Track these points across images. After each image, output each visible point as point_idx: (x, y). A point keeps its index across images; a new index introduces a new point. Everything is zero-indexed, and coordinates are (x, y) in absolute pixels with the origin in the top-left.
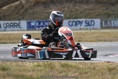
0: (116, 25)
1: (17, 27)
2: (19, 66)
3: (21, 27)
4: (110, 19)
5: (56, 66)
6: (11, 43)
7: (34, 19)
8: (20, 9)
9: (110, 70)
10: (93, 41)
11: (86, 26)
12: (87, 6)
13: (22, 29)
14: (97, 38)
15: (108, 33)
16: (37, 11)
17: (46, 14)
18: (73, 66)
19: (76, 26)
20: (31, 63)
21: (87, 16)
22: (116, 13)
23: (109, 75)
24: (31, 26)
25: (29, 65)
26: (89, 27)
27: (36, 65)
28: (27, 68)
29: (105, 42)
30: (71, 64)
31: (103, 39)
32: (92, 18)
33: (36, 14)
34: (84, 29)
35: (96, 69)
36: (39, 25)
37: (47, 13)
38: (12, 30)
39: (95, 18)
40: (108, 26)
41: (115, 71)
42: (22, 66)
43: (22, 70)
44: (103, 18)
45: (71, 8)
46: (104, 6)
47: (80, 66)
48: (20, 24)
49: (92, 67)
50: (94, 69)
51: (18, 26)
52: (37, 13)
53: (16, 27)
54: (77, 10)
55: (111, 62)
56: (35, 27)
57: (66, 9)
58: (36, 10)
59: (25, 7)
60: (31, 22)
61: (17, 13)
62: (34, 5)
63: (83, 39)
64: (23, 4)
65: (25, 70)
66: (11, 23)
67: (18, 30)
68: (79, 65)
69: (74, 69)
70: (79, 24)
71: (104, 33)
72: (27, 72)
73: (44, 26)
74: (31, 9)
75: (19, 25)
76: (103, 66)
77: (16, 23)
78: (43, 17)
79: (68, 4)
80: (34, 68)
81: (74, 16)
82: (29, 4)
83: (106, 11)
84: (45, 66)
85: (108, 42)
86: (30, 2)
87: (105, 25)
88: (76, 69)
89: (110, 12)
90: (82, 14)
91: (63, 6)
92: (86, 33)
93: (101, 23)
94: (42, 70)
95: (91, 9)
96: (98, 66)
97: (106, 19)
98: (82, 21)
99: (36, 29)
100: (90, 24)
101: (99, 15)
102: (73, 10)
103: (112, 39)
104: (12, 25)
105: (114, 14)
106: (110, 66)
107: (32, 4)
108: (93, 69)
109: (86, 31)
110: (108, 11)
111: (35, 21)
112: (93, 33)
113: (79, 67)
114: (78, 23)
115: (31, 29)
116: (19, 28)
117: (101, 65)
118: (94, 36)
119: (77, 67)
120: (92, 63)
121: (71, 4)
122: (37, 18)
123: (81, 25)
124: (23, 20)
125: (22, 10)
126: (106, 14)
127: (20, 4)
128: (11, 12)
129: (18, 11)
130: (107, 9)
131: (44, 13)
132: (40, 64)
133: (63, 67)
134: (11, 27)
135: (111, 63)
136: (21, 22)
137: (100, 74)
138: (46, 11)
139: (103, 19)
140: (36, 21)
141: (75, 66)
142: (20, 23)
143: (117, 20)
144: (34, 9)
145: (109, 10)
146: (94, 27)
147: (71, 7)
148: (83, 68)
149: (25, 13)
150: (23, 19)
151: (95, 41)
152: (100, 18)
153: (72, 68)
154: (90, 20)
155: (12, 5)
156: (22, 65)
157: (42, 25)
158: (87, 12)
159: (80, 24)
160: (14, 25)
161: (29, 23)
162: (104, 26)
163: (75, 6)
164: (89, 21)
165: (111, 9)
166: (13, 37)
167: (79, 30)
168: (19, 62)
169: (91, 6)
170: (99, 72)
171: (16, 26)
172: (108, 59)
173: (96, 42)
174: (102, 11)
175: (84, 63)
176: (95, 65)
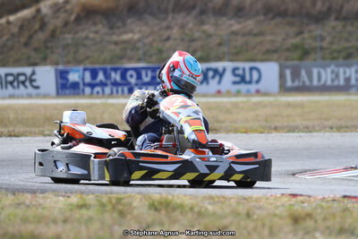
0: (326, 81)
1: (26, 87)
2: (23, 207)
3: (37, 88)
4: (307, 62)
5: (135, 208)
6: (6, 136)
7: (79, 62)
8: (36, 31)
9: (296, 220)
10: (256, 131)
11: (235, 83)
12: (239, 23)
13: (41, 91)
14: (266, 121)
15: (301, 105)
16: (87, 38)
17: (113, 47)
18: (187, 209)
19: (204, 85)
20: (61, 198)
21: (237, 54)
22: (325, 44)
23: (291, 235)
24: (68, 84)
25: (55, 202)
26: (243, 87)
27: (75, 203)
28: (46, 213)
29: (290, 134)
30: (179, 201)
31: (286, 124)
32: (254, 60)
33: (84, 45)
34: (228, 94)
35: (255, 217)
36: (94, 82)
37: (116, 43)
38: (12, 96)
39: (262, 61)
40: (301, 84)
41: (309, 223)
42: (34, 206)
43: (31, 218)
44: (287, 59)
45: (191, 30)
46: (291, 24)
47: (206, 209)
48: (34, 77)
49: (245, 212)
50: (248, 215)
51: (27, 83)
52: (87, 43)
53: (21, 86)
54: (209, 36)
55: (301, 195)
56: (81, 86)
57: (175, 32)
58: (82, 35)
59: (50, 27)
60: (67, 72)
61: (26, 44)
62: (78, 20)
63: (224, 125)
64: (46, 16)
65: (40, 220)
66: (7, 75)
67: (30, 96)
68: (205, 205)
69: (190, 215)
70: (213, 77)
71: (289, 105)
72: (47, 224)
73: (109, 82)
74: (69, 33)
75: (32, 81)
76: (277, 207)
77: (24, 74)
78: (106, 55)
79: (180, 18)
80: (68, 214)
81: (199, 54)
82: (63, 16)
83: (296, 40)
84: (103, 205)
85: (298, 132)
86: (66, 11)
87: (293, 81)
88: (195, 216)
89: (309, 43)
90: (224, 49)
91: (164, 24)
92: (236, 105)
93: (282, 76)
94: (91, 219)
95: (250, 34)
96: (260, 208)
97: (295, 62)
98: (224, 70)
99: (83, 91)
100: (248, 78)
101: (275, 51)
102: (197, 35)
103: (310, 123)
104: (10, 78)
105: (322, 48)
106: (296, 207)
107: (73, 17)
108: (245, 217)
109: (234, 99)
110: (303, 39)
111: (81, 68)
112: (257, 104)
113: (203, 210)
114: (211, 74)
115: (67, 92)
116: (30, 90)
117: (271, 204)
118: (257, 116)
119: (196, 209)
120: (245, 199)
121: (189, 18)
122: (88, 58)
123: (219, 82)
124: (46, 65)
125: (41, 36)
126: (296, 47)
127: (34, 17)
128: (8, 40)
129: (30, 37)
130: (300, 33)
131: (109, 42)
132: (88, 202)
133: (156, 209)
134: (6, 87)
135: (301, 198)
136: (38, 69)
137: (266, 232)
138: (115, 38)
139: (289, 63)
140: (85, 70)
141: (192, 209)
142: (33, 73)
143: (328, 66)
144: (76, 33)
145: (306, 35)
146: (260, 86)
147: (190, 25)
148: (214, 214)
149: (49, 45)
150: (44, 61)
151: (262, 130)
152: (277, 60)
153: (182, 213)
154: (247, 65)
155: (12, 18)
156: (34, 203)
157: (101, 81)
158: (240, 41)
159: (217, 78)
160: (17, 81)
161: (62, 75)
162: (289, 83)
163: (202, 23)
164: (244, 70)
165: (310, 31)
166: (12, 116)
167: (213, 96)
168: (26, 195)
169: (250, 24)
170: (264, 225)
171: (23, 83)
172: (298, 186)
173: (262, 133)
174: (284, 40)
175: (221, 199)
176: (254, 203)
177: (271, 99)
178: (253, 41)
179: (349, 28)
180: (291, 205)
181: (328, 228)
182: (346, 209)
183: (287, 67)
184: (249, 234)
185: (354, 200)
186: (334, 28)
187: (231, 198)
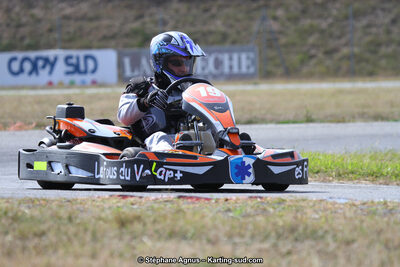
9: (123, 223)
11: (68, 73)
12: (72, 6)
19: (34, 75)
21: (70, 40)
26: (77, 78)
32: (89, 47)
34: (61, 85)
35: (78, 221)
39: (99, 48)
40: (141, 74)
41: (137, 227)
44: (126, 46)
45: (18, 14)
46: (130, 7)
47: (24, 212)
49: (66, 215)
54: (39, 21)
55: (132, 196)
68: (23, 208)
69: (4, 220)
70: (44, 67)
76: (103, 210)
81: (27, 41)
83: (136, 25)
87: (133, 70)
88: (10, 221)
89: (150, 27)
90: (56, 35)
93: (120, 65)
95: (84, 18)
96: (84, 211)
97: (135, 50)
98: (56, 59)
100: (82, 67)
101: (113, 37)
102: (24, 20)
106: (124, 210)
108: (66, 221)
109: (66, 92)
110: (144, 24)
112: (92, 97)
113: (20, 214)
114: (40, 63)
117: (98, 206)
119: (10, 214)
120: (69, 201)
123: (51, 72)
126: (135, 33)
130: (140, 17)
137: (88, 237)
139: (128, 50)
141: (6, 213)
145: (147, 19)
147: (17, 9)
148: (32, 218)
152: (115, 48)
154: (82, 53)
158: (72, 27)
162: (128, 73)
163: (31, 6)
164: (78, 58)
165: (151, 15)
167: (43, 88)
169: (84, 7)
170: (86, 230)
174: (123, 24)
175: (42, 202)
176: (79, 206)
177: (108, 90)
178: (88, 26)
179: (194, 11)
180: (118, 207)
181: (157, 231)
182: (179, 211)
183: (127, 55)
184: (69, 240)
185: (189, 200)
186: (177, 11)
187: (53, 201)
